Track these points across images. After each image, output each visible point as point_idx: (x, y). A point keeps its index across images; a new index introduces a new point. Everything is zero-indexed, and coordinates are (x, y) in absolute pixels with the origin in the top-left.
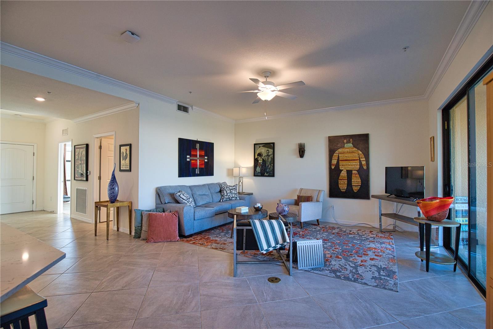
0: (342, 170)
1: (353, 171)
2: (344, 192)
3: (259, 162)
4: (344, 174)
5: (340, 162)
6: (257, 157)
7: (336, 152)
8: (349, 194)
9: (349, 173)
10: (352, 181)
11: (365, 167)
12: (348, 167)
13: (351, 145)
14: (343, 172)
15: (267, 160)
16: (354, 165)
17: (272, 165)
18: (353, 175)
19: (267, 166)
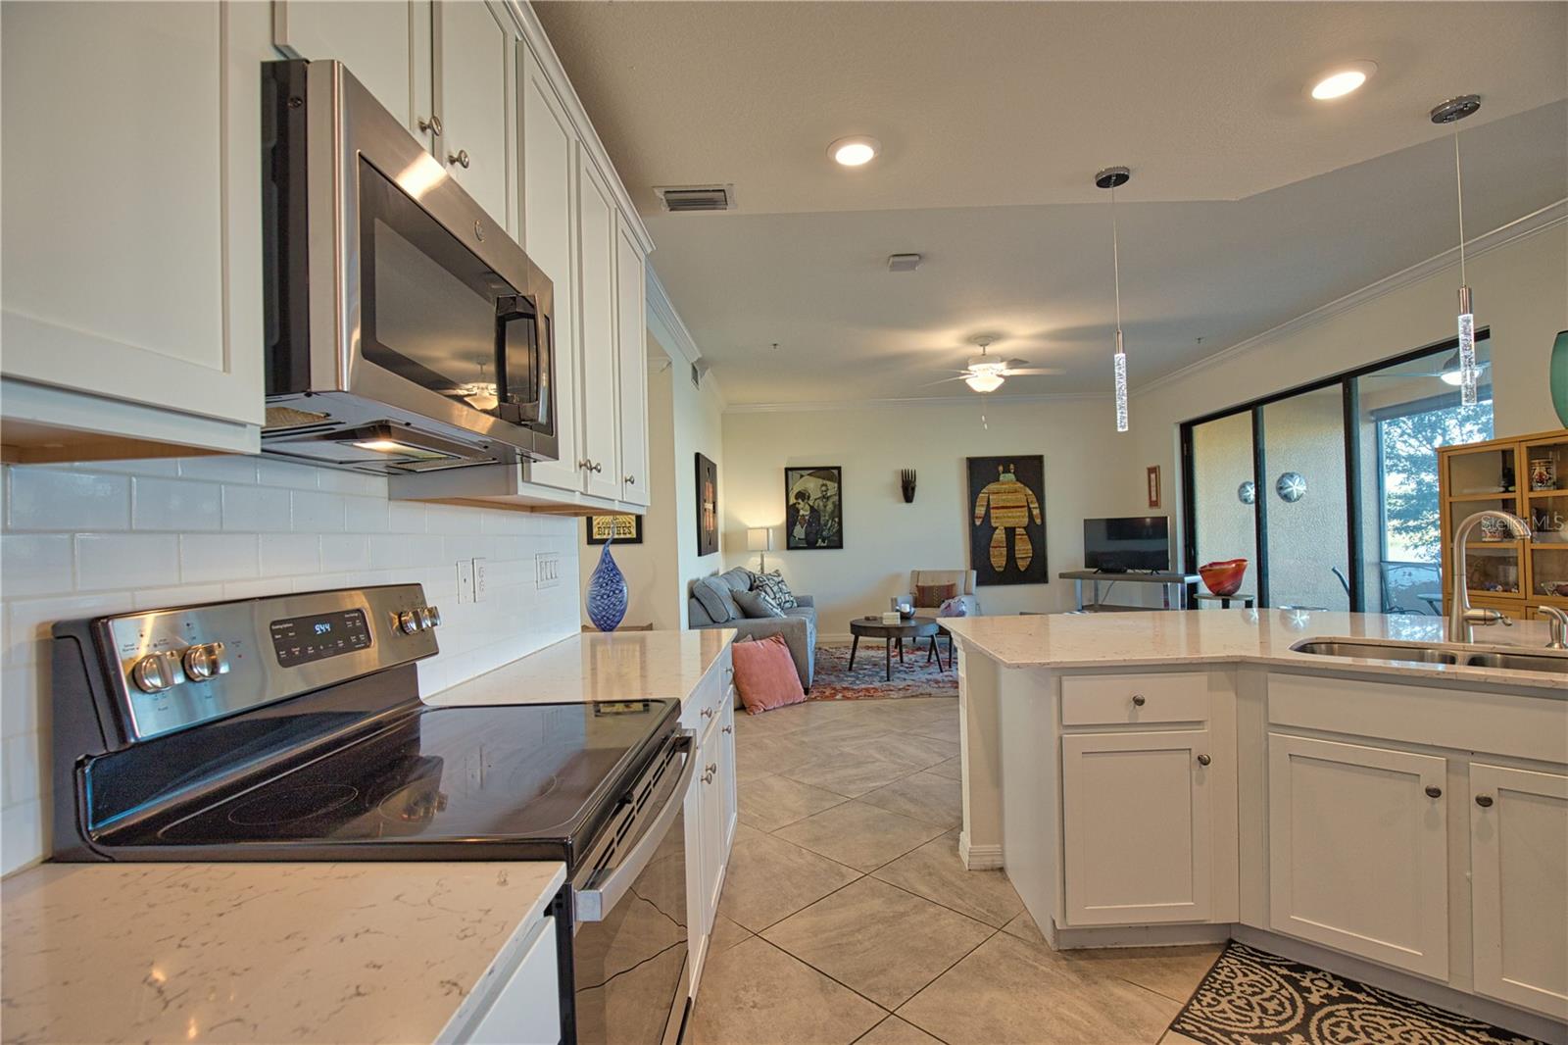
0: (997, 528)
1: (1017, 530)
2: (1000, 573)
3: (801, 512)
4: (999, 535)
5: (992, 511)
6: (795, 501)
7: (984, 490)
8: (1012, 575)
9: (1010, 532)
10: (1017, 548)
11: (1038, 521)
12: (1008, 522)
13: (1011, 476)
14: (997, 531)
15: (822, 507)
16: (1019, 516)
17: (837, 520)
18: (1017, 537)
19: (822, 522)
